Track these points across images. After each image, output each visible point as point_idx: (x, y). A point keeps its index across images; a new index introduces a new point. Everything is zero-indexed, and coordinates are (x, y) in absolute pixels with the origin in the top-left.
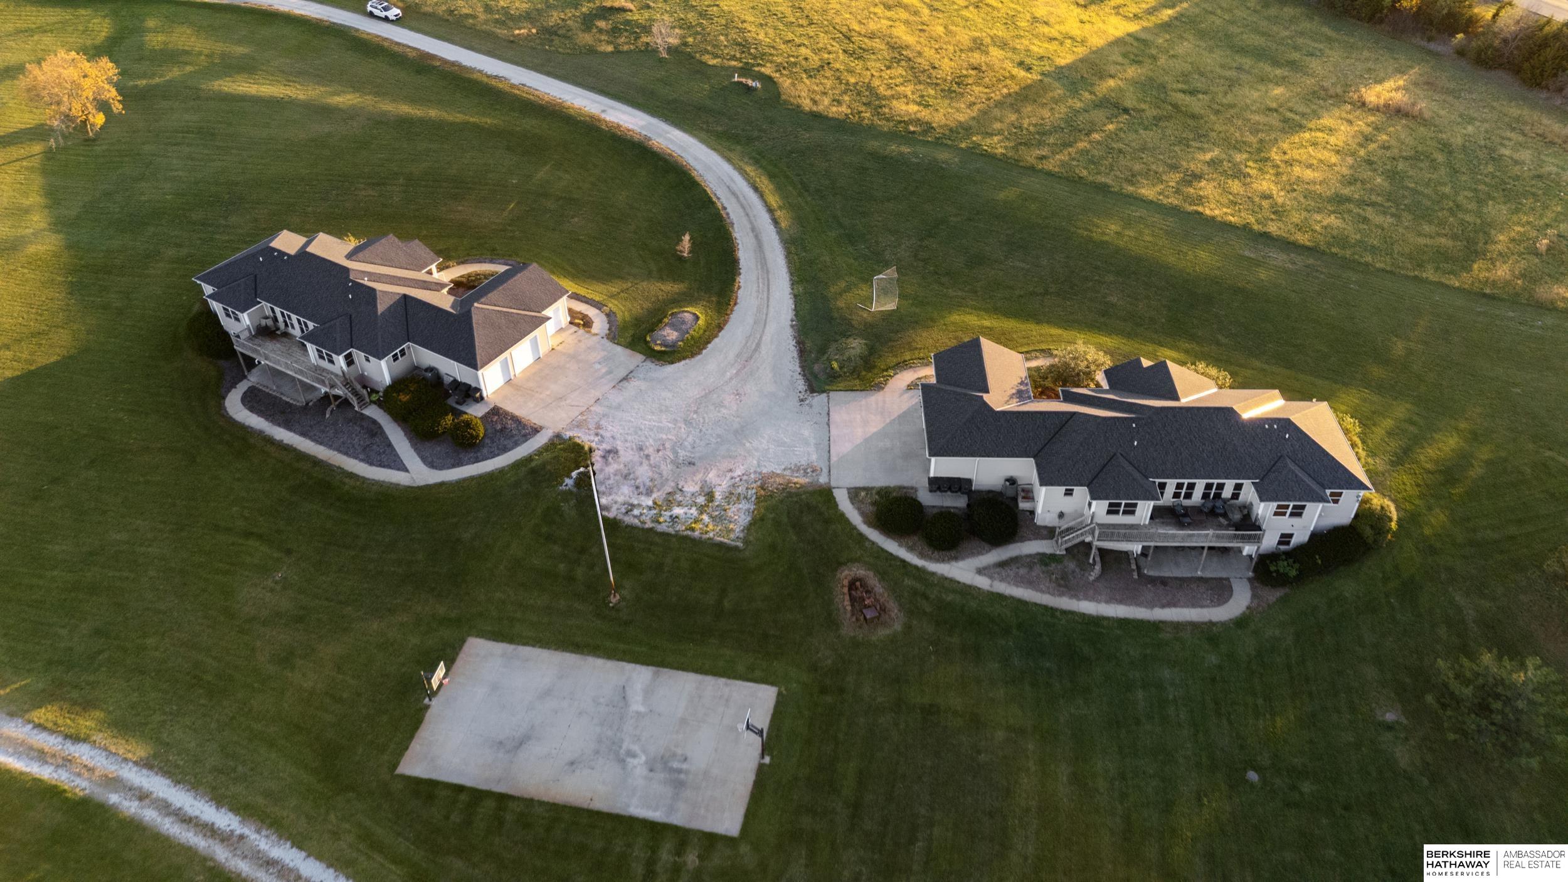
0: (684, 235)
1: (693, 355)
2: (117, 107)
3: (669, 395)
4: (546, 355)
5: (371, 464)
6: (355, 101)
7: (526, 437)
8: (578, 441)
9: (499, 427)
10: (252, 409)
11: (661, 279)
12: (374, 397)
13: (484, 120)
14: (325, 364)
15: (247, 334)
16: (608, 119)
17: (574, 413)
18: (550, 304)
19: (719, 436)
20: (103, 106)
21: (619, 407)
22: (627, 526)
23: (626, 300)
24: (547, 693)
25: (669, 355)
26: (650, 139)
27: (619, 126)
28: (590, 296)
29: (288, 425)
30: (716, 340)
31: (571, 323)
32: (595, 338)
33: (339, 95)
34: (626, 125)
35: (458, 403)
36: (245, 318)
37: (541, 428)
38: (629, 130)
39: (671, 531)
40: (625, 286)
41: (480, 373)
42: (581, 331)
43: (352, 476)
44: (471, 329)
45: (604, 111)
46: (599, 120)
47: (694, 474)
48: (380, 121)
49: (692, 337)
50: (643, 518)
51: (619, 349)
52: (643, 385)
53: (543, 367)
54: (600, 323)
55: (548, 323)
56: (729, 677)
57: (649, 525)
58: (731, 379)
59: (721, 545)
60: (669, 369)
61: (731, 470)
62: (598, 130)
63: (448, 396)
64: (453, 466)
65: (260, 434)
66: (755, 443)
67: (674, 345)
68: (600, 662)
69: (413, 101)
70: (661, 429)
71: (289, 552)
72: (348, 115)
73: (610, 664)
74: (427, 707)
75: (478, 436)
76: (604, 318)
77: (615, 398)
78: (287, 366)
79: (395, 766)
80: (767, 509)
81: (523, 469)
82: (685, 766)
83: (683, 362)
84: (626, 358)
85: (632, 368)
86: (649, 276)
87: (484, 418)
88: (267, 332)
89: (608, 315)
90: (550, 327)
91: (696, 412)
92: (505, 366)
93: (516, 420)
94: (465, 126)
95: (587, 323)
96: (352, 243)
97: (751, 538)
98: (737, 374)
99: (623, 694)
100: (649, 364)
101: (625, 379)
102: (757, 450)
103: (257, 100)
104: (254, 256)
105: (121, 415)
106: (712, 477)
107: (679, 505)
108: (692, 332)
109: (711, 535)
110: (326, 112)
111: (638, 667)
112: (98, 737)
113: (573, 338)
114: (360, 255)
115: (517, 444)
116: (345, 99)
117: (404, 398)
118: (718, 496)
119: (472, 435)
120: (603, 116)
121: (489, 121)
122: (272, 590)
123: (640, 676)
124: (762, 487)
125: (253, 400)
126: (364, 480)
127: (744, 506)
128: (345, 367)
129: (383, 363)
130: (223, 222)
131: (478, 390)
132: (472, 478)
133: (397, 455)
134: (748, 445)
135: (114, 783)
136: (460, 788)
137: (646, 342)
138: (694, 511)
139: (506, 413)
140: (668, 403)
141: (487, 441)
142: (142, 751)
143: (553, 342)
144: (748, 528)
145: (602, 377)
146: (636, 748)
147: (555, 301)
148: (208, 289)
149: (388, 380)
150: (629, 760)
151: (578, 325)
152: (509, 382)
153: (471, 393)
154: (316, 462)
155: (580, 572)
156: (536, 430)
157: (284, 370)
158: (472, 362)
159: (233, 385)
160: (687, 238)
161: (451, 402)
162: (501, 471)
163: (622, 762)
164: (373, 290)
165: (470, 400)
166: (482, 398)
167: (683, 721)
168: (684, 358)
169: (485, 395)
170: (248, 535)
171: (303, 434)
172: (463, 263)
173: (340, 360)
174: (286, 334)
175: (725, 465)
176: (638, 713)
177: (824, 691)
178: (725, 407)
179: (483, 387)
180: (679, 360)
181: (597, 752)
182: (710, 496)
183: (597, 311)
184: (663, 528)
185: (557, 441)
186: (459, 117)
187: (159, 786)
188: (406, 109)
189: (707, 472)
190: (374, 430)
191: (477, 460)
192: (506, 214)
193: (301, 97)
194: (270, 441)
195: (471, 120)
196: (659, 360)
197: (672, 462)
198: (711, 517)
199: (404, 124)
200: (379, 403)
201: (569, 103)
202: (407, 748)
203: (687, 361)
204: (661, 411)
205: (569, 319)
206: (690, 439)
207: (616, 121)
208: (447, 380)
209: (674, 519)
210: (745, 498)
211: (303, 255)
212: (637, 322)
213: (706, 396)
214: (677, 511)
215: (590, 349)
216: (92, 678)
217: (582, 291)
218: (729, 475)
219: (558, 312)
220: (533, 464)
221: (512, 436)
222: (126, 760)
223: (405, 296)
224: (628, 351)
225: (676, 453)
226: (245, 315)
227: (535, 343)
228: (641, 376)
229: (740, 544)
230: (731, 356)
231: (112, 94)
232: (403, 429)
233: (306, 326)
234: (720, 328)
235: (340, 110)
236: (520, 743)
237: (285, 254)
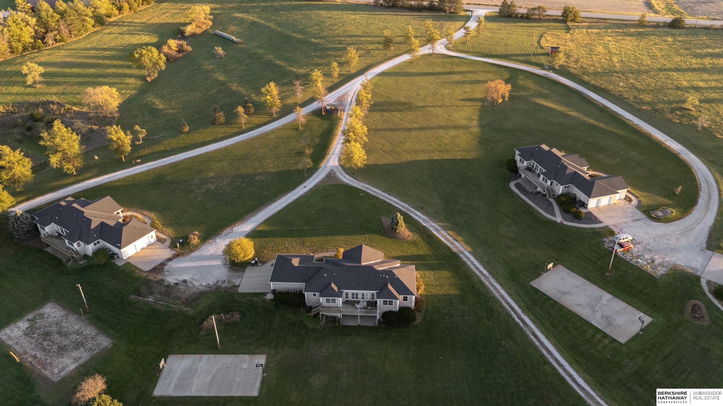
0: (679, 186)
1: (665, 222)
2: (507, 99)
3: (651, 230)
4: (612, 204)
5: (546, 213)
6: (576, 115)
7: (596, 223)
8: (613, 230)
9: (589, 217)
10: (516, 188)
11: (664, 197)
12: (553, 197)
13: (618, 132)
14: (544, 183)
15: (524, 168)
16: (666, 143)
17: (616, 223)
18: (621, 189)
19: (664, 248)
20: (503, 97)
21: (631, 227)
22: (620, 257)
23: (647, 199)
24: (577, 287)
25: (657, 219)
26: (680, 154)
27: (670, 147)
28: (634, 193)
29: (525, 195)
30: (677, 222)
31: (625, 199)
32: (631, 206)
33: (571, 112)
34: (673, 147)
35: (579, 206)
36: (525, 163)
37: (603, 222)
38: (673, 149)
39: (635, 264)
40: (649, 195)
41: (590, 199)
42: (627, 202)
43: (540, 213)
44: (593, 187)
45: (665, 141)
46: (663, 143)
47: (650, 254)
48: (583, 123)
49: (668, 217)
50: (627, 258)
51: (639, 211)
52: (643, 224)
53: (610, 207)
54: (635, 201)
55: (617, 195)
56: (637, 309)
57: (628, 260)
58: (677, 234)
59: (651, 275)
60: (655, 223)
61: (664, 258)
62: (661, 146)
63: (576, 203)
64: (571, 222)
65: (517, 195)
66: (677, 255)
67: (660, 217)
68: (596, 287)
69: (595, 119)
70: (643, 238)
71: (516, 224)
72: (573, 118)
73: (599, 289)
74: (542, 274)
75: (581, 217)
76: (637, 201)
77: (631, 224)
78: (532, 179)
79: (530, 282)
80: (673, 273)
81: (592, 231)
82: (613, 322)
83: (661, 223)
84: (639, 214)
85: (641, 218)
86: (660, 195)
87: (586, 213)
88: (529, 169)
89: (639, 201)
90: (617, 196)
91: (659, 238)
92: (598, 202)
93: (595, 218)
94: (611, 132)
95: (630, 200)
96: (563, 154)
97: (663, 278)
98: (680, 234)
99: (601, 297)
100: (648, 219)
101: (637, 220)
102: (677, 256)
103: (545, 107)
104: (535, 148)
105: (483, 177)
106: (656, 257)
107: (641, 259)
108: (668, 216)
109: (649, 271)
110: (566, 116)
111: (608, 294)
112: (461, 242)
113: (623, 203)
114: (566, 157)
115: (593, 223)
116: (574, 114)
117: (563, 199)
118: (656, 263)
119: (580, 216)
120: (665, 142)
121: (620, 132)
122: (509, 231)
123: (607, 296)
124: (674, 267)
125: (518, 186)
126: (543, 216)
127: (664, 269)
128: (549, 185)
129: (561, 187)
130: (524, 138)
131: (587, 205)
132: (575, 227)
133: (555, 213)
134: (674, 254)
135: (463, 253)
136: (545, 295)
137: (649, 213)
138: (645, 263)
139: (593, 214)
140: (649, 232)
141: (584, 219)
142: (470, 250)
143: (615, 202)
144: (663, 275)
145: (629, 217)
146: (599, 311)
147: (623, 189)
148: (517, 152)
149: (560, 193)
150: (596, 312)
151: (627, 200)
152: (597, 207)
153: (584, 205)
154: (531, 207)
155: (599, 263)
156: (601, 222)
157: (531, 180)
158: (589, 196)
159: (513, 180)
160: (680, 187)
161: (577, 205)
162: (585, 229)
163: (594, 311)
164: (567, 167)
165: (583, 207)
166: (587, 208)
167: (617, 312)
168: (662, 222)
169: (588, 207)
170: (507, 216)
171: (529, 199)
172: (594, 171)
173: (549, 182)
174: (534, 171)
175: (663, 256)
176: (604, 304)
177: (669, 327)
178: (671, 241)
179: (589, 205)
180: (660, 222)
181: (587, 306)
182: (653, 262)
183: (635, 198)
184: (633, 263)
185: (606, 227)
186: (611, 129)
187: (472, 258)
188: (592, 121)
189: (655, 255)
190: (551, 205)
191: (579, 223)
192: (615, 161)
193: (560, 109)
194: (519, 197)
195: (614, 131)
196: (652, 219)
197: (644, 248)
198: (651, 267)
199: (591, 126)
200: (554, 199)
201: (653, 135)
202: (534, 280)
203: (662, 223)
204: (646, 233)
205: (624, 197)
206: (653, 244)
207: (669, 145)
208: (578, 199)
209: (637, 262)
210: (666, 267)
211: (549, 152)
212: (649, 206)
213: (665, 235)
214: (639, 260)
215: (628, 208)
216: (462, 230)
217: (632, 191)
218: (663, 259)
219: (623, 193)
220: (596, 230)
221: (592, 221)
222: (466, 250)
223: (576, 172)
224: (641, 213)
225: (646, 246)
226: (526, 162)
227: (611, 198)
228: (643, 221)
229: (658, 278)
230: (681, 228)
231: (507, 94)
232: (559, 208)
233: (542, 170)
234: (680, 219)
235: (571, 116)
236: (565, 293)
237: (544, 150)
